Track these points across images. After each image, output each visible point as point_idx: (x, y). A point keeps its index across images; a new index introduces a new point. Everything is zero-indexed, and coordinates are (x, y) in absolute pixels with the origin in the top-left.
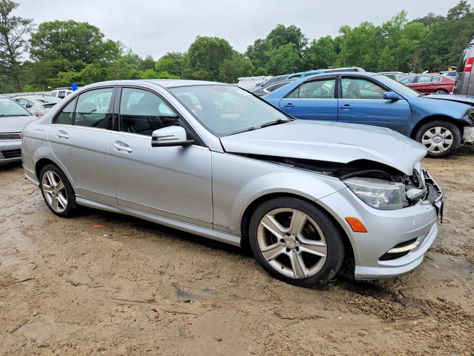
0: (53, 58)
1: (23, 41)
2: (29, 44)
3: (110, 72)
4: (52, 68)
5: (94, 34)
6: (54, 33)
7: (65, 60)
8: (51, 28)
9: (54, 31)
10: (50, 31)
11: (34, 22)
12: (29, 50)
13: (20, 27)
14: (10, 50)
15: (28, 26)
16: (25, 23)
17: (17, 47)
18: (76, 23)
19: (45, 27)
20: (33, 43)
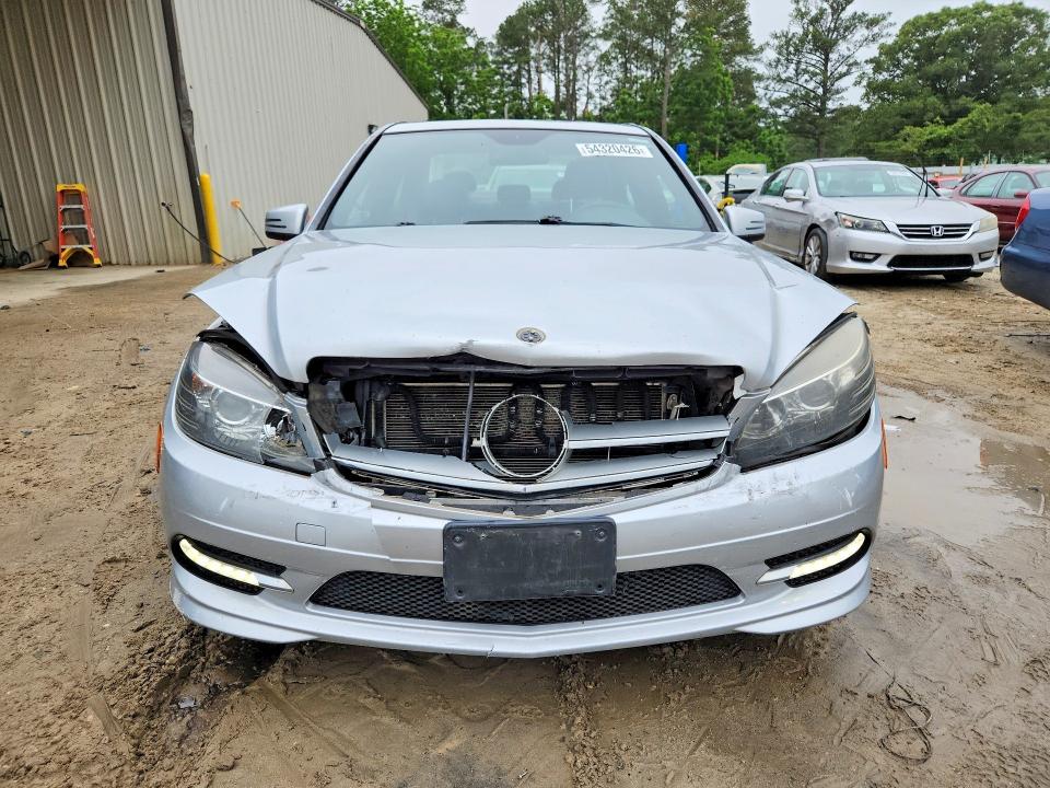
0: (909, 94)
1: (856, 63)
2: (869, 69)
3: (1031, 123)
4: (898, 118)
5: (1031, 28)
6: (929, 38)
7: (933, 99)
8: (927, 26)
9: (930, 34)
10: (923, 34)
11: (890, 20)
12: (864, 83)
13: (861, 32)
14: (824, 86)
15: (876, 30)
16: (873, 22)
17: (842, 76)
18: (989, 8)
19: (916, 26)
20: (878, 66)
